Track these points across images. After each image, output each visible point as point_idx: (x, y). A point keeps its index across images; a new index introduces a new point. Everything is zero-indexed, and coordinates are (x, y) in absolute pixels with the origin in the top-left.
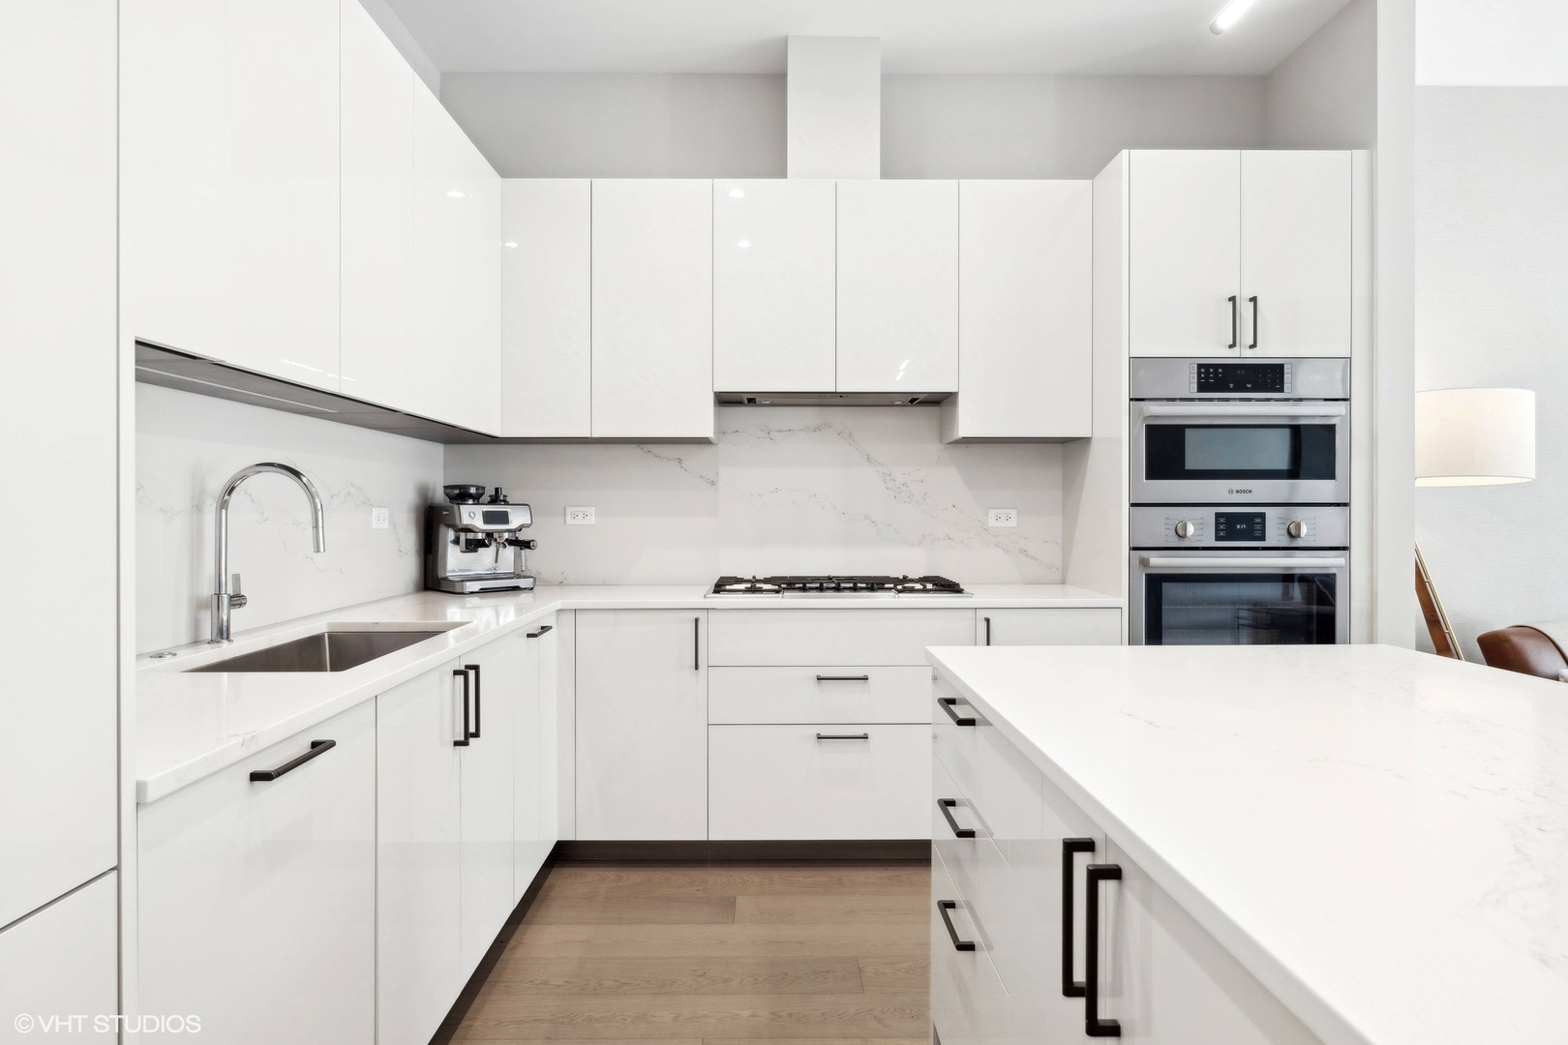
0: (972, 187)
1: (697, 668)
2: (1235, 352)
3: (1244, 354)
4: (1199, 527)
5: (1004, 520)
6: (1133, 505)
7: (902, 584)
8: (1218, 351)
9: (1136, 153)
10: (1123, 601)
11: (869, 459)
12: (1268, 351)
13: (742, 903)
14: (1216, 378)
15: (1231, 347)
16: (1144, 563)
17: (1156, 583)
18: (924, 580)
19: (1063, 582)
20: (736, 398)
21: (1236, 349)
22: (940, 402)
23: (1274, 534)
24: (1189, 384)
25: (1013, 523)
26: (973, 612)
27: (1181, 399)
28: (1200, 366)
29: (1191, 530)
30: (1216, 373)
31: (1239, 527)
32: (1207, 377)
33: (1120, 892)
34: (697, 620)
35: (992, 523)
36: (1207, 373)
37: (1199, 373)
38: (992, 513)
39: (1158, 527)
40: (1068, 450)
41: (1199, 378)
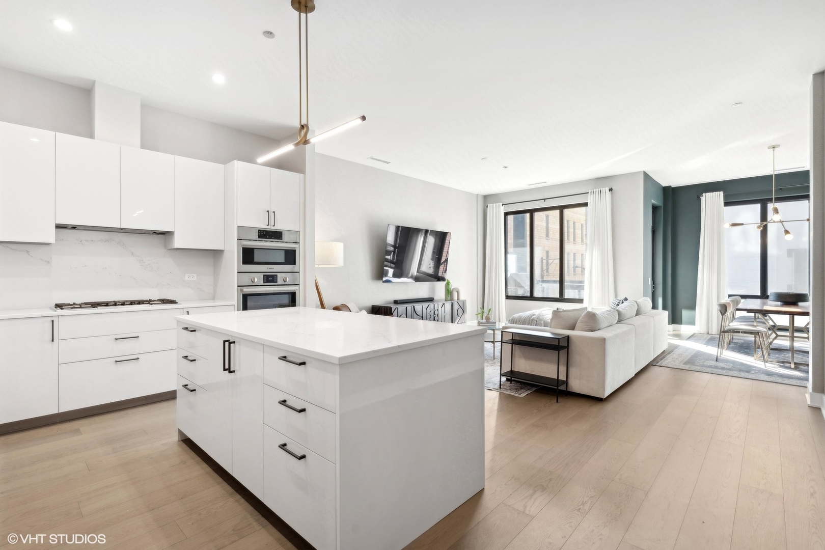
0: (179, 158)
1: (53, 341)
2: (269, 227)
3: (271, 228)
4: (258, 279)
5: (193, 278)
6: (238, 272)
7: (149, 302)
8: (263, 226)
9: (239, 162)
10: (235, 303)
11: (132, 254)
12: (278, 227)
13: (82, 429)
14: (264, 234)
15: (268, 225)
16: (242, 290)
17: (245, 297)
18: (160, 300)
19: (214, 299)
20: (65, 226)
21: (269, 226)
22: (165, 235)
23: (280, 281)
24: (255, 235)
25: (195, 278)
26: (182, 310)
27: (253, 240)
28: (259, 230)
29: (256, 280)
30: (263, 233)
31: (270, 279)
32: (261, 234)
33: (235, 346)
34: (53, 321)
35: (186, 278)
36: (261, 233)
37: (258, 232)
38: (187, 276)
39: (246, 279)
40: (216, 254)
41: (258, 234)
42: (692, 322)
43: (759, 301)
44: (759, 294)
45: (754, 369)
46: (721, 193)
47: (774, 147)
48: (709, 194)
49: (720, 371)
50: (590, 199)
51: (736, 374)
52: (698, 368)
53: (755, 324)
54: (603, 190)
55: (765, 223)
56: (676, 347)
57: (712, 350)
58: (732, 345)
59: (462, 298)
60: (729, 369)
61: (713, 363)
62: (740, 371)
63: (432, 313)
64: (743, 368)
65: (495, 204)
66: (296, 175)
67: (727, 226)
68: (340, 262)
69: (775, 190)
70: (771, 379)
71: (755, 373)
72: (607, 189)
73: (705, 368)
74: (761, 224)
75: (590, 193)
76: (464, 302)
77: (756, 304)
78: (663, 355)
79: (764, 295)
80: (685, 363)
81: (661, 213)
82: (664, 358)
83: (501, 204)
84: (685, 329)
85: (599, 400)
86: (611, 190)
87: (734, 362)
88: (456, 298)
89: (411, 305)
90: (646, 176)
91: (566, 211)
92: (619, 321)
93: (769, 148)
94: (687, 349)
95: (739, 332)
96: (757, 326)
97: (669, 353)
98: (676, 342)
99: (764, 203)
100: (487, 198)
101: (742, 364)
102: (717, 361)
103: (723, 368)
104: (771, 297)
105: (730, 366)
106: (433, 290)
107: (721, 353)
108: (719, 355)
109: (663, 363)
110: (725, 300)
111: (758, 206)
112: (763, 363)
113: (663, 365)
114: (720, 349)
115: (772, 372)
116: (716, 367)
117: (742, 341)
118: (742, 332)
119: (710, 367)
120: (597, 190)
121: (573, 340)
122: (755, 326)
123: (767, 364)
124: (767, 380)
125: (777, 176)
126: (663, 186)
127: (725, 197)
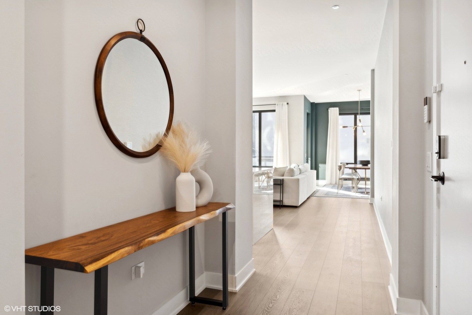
42: (324, 179)
44: (354, 162)
46: (338, 109)
47: (359, 91)
48: (332, 108)
50: (276, 108)
52: (330, 196)
54: (284, 103)
55: (356, 127)
56: (319, 190)
57: (335, 191)
58: (342, 188)
61: (336, 194)
62: (347, 196)
67: (341, 127)
69: (360, 109)
71: (352, 196)
72: (286, 103)
73: (333, 196)
74: (354, 127)
75: (277, 104)
77: (353, 166)
78: (314, 192)
80: (325, 195)
81: (310, 116)
84: (321, 182)
85: (296, 207)
86: (288, 104)
90: (305, 98)
91: (263, 114)
92: (300, 174)
94: (324, 190)
98: (318, 188)
99: (356, 115)
103: (340, 195)
104: (358, 163)
107: (339, 191)
109: (316, 195)
110: (340, 165)
111: (353, 116)
117: (347, 186)
120: (281, 103)
121: (285, 180)
122: (352, 176)
125: (361, 102)
126: (311, 102)
127: (340, 110)
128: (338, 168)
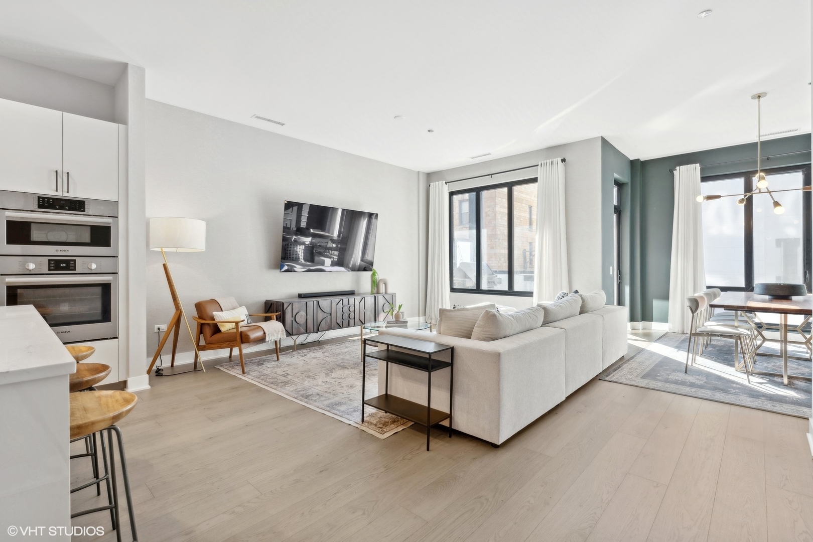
2: (58, 193)
3: (63, 195)
4: (39, 265)
8: (48, 192)
12: (75, 193)
14: (49, 203)
15: (55, 191)
16: (6, 280)
17: (12, 289)
23: (81, 268)
24: (33, 205)
28: (40, 197)
30: (48, 201)
31: (61, 265)
32: (43, 203)
36: (43, 201)
37: (39, 200)
39: (14, 265)
41: (39, 202)
42: (665, 319)
43: (742, 294)
44: (743, 286)
45: (734, 385)
46: (698, 166)
47: (759, 97)
48: (683, 168)
49: (686, 390)
50: (540, 173)
51: (708, 394)
52: (659, 385)
53: (736, 324)
54: (555, 160)
55: (749, 195)
56: (640, 351)
57: (680, 356)
59: (390, 291)
60: (701, 387)
61: (681, 376)
62: (715, 389)
63: (346, 309)
64: (719, 384)
65: (437, 182)
66: (113, 126)
67: (700, 199)
68: (200, 245)
69: (762, 161)
70: (757, 403)
71: (736, 394)
72: (559, 160)
73: (668, 385)
74: (745, 196)
75: (540, 165)
76: (393, 296)
77: (738, 299)
79: (749, 287)
80: (644, 377)
81: (628, 190)
82: (619, 368)
83: (444, 182)
84: (657, 327)
85: (494, 446)
86: (563, 160)
87: (708, 375)
88: (384, 291)
89: (315, 299)
90: (605, 142)
91: (516, 188)
92: (545, 323)
93: (753, 98)
94: (653, 354)
95: (715, 335)
96: (739, 327)
97: (628, 361)
99: (748, 176)
100: (430, 177)
101: (719, 378)
102: (686, 373)
103: (692, 385)
104: (756, 290)
105: (701, 381)
106: (358, 281)
107: (694, 360)
108: (690, 363)
109: (615, 376)
110: (701, 292)
112: (745, 376)
113: (614, 379)
114: (690, 355)
115: (758, 392)
116: (683, 383)
118: (718, 336)
119: (676, 382)
120: (548, 161)
122: (736, 327)
123: (751, 377)
124: (751, 405)
125: (763, 143)
126: (631, 159)
127: (702, 170)
128: (687, 303)
